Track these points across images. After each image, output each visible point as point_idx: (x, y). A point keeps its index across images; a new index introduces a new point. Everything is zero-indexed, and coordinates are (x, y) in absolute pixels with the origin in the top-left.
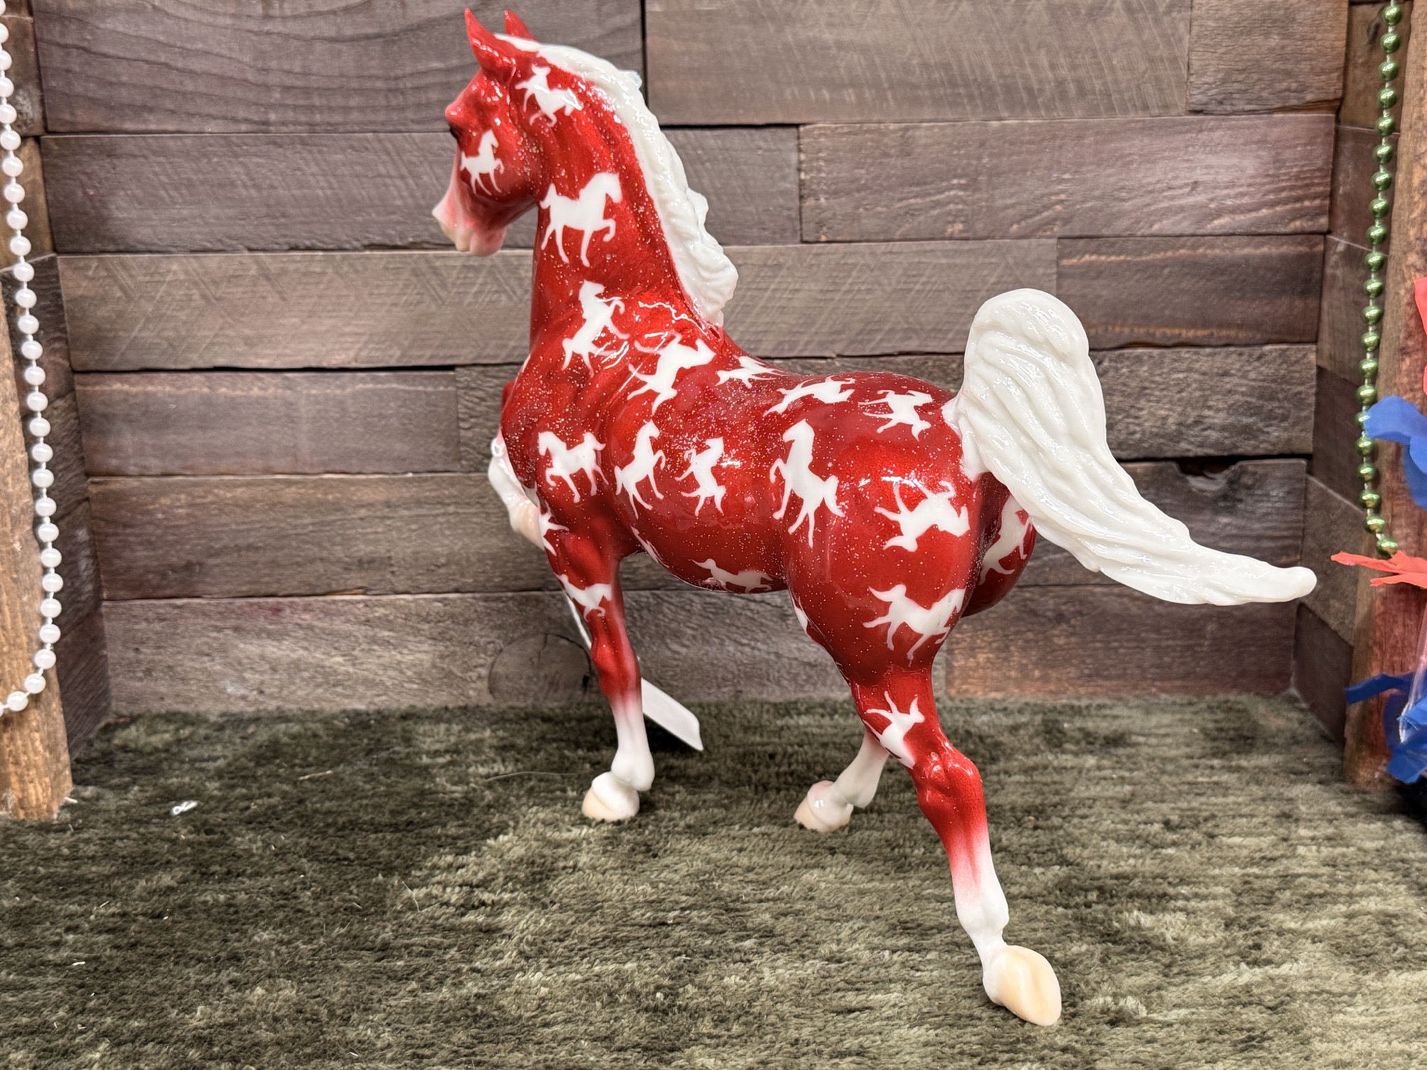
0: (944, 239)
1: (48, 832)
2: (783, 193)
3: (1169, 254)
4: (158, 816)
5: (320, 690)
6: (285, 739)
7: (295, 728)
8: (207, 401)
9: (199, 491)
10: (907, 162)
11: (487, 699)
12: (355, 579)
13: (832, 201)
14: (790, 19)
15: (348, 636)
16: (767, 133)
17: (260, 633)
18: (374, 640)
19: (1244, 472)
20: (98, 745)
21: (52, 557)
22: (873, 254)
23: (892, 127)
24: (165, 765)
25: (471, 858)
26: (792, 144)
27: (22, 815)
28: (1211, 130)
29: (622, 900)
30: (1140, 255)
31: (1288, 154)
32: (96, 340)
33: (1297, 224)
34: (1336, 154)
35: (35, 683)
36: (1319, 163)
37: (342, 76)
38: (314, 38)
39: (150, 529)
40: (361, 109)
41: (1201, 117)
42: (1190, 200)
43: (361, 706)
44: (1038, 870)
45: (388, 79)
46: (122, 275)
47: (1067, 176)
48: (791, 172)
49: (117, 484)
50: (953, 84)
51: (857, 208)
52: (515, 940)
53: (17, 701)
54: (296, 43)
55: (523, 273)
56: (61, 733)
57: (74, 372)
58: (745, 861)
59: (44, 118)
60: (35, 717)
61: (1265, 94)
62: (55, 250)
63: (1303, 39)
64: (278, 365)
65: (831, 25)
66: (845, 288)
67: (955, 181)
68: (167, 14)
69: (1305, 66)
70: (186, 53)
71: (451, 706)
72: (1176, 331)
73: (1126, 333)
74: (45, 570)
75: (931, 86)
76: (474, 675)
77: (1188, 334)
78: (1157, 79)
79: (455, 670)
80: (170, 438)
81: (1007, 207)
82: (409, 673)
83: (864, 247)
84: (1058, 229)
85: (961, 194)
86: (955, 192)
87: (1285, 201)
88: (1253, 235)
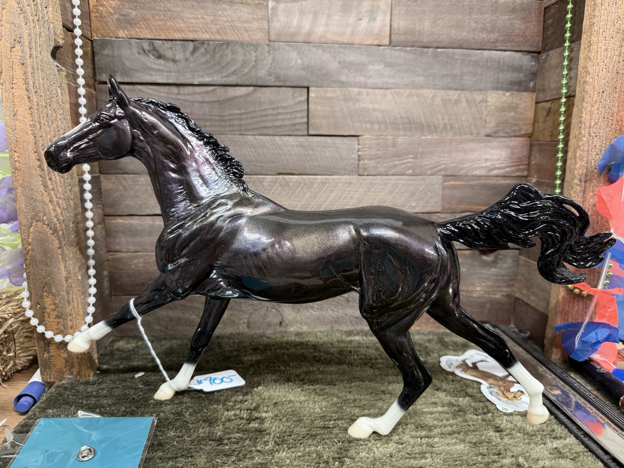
0: (405, 175)
1: (88, 385)
2: (353, 159)
3: (478, 182)
4: (129, 378)
6: (175, 346)
7: (179, 342)
8: (151, 226)
9: (148, 258)
10: (394, 149)
11: (246, 330)
13: (370, 162)
14: (357, 100)
16: (348, 138)
19: (499, 254)
20: (108, 348)
21: (93, 281)
22: (382, 180)
23: (390, 137)
24: (132, 357)
25: (249, 397)
26: (356, 142)
27: (78, 377)
28: (492, 142)
29: (310, 416)
30: (468, 181)
31: (515, 151)
32: (113, 205)
33: (518, 174)
34: (531, 151)
36: (525, 154)
37: (204, 114)
38: (195, 102)
39: (129, 271)
40: (210, 126)
41: (489, 138)
42: (485, 165)
44: (461, 399)
45: (219, 116)
46: (124, 182)
47: (446, 155)
48: (356, 152)
49: (119, 255)
50: (410, 123)
51: (377, 164)
52: (272, 436)
54: (187, 103)
55: (264, 183)
56: (94, 347)
57: (105, 215)
58: (352, 397)
61: (509, 131)
62: (100, 173)
63: (521, 114)
65: (371, 103)
66: (372, 191)
67: (410, 156)
68: (144, 92)
69: (521, 123)
71: (234, 333)
72: (479, 207)
73: (464, 207)
75: (403, 124)
76: (242, 322)
78: (476, 125)
79: (236, 320)
80: (138, 239)
81: (426, 165)
83: (379, 177)
84: (442, 173)
85: (411, 160)
86: (409, 160)
87: (514, 166)
88: (504, 176)
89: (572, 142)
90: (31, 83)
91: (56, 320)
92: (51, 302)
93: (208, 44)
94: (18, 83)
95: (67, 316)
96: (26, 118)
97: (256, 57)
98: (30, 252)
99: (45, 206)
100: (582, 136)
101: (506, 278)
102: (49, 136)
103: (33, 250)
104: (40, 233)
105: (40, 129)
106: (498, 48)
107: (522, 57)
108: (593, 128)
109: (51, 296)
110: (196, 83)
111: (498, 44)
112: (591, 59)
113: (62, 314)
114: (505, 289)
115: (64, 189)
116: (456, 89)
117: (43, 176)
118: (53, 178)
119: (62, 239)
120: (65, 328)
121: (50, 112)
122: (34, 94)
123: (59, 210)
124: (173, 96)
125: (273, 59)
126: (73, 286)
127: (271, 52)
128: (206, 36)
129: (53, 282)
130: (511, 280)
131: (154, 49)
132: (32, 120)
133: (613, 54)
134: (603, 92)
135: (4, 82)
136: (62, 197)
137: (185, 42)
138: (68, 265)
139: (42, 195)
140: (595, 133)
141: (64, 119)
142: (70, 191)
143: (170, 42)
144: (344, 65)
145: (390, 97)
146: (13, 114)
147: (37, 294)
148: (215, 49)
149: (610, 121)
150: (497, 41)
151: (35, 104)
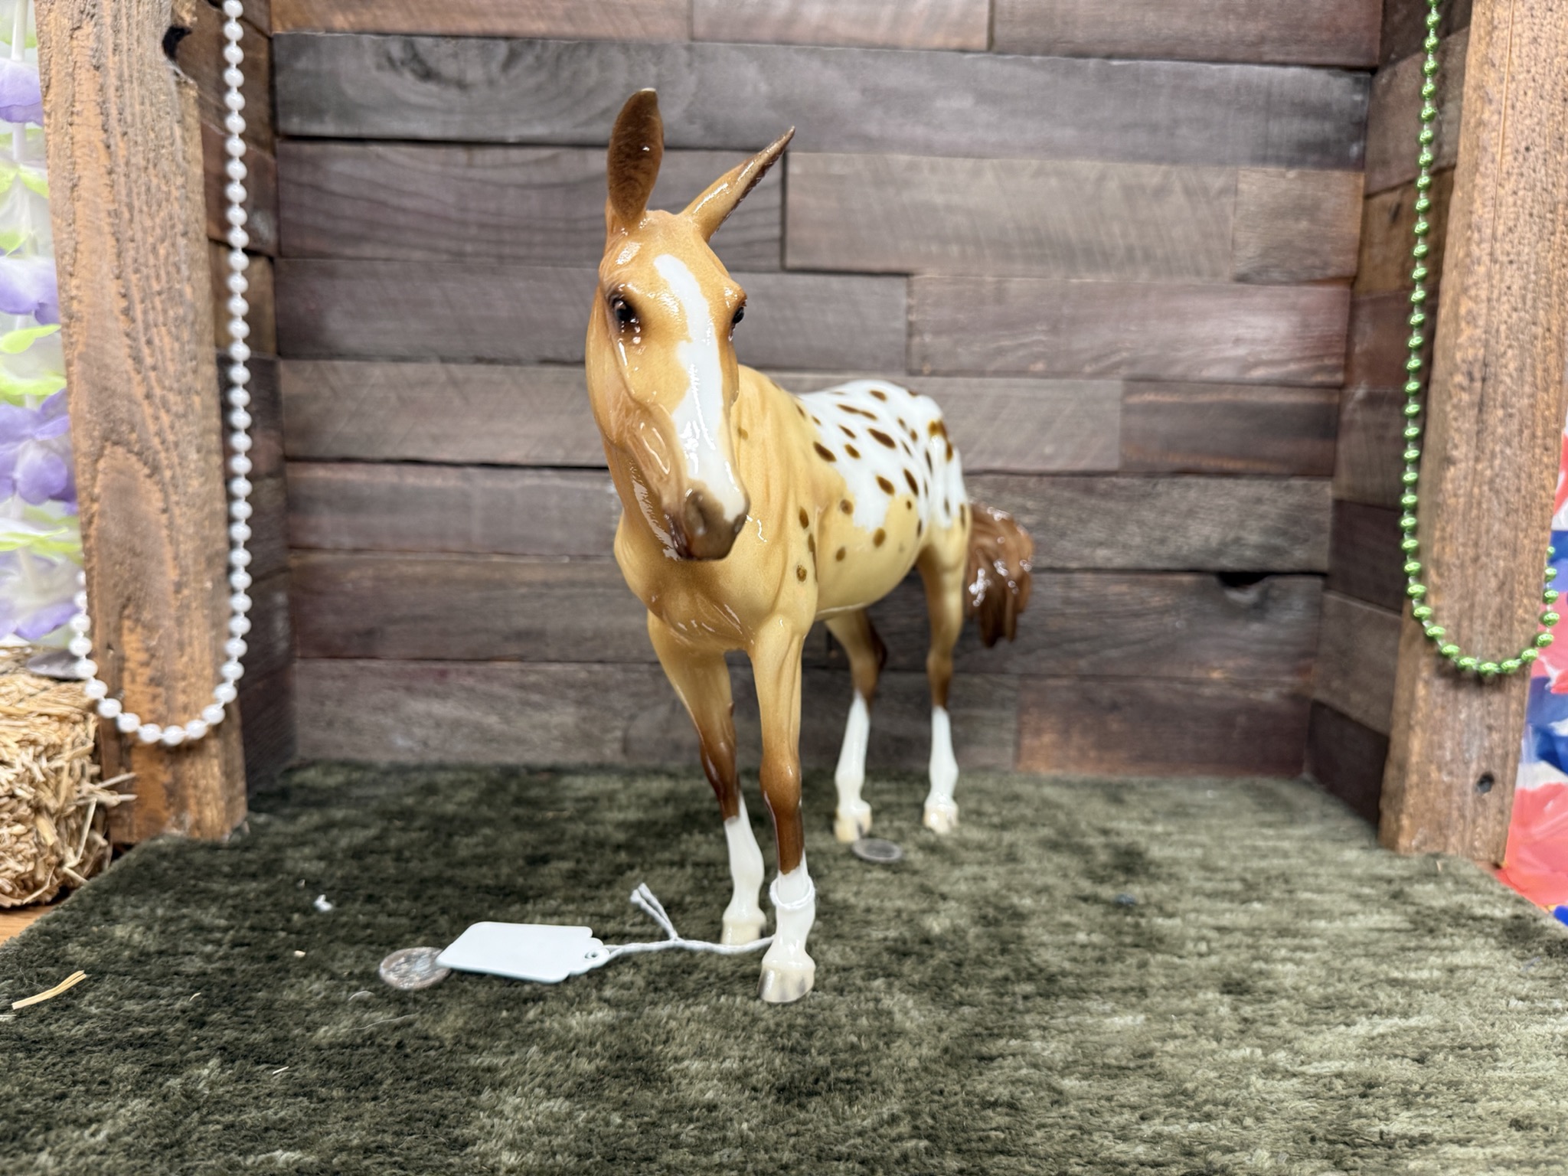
0: (1027, 376)
1: (217, 851)
2: (895, 331)
3: (1215, 397)
5: (477, 747)
7: (450, 776)
8: (395, 489)
9: (385, 565)
10: (1000, 309)
11: (619, 759)
12: (513, 649)
13: (936, 340)
14: (907, 184)
15: (502, 698)
16: (883, 280)
17: (429, 694)
18: (526, 703)
19: (1272, 586)
20: (280, 783)
21: (242, 602)
22: (969, 385)
23: (990, 279)
26: (904, 290)
27: (197, 835)
28: (1251, 295)
30: (1189, 394)
31: (1313, 320)
32: (305, 433)
33: (1319, 378)
34: (1352, 319)
35: (214, 714)
36: (1336, 328)
37: (529, 216)
38: (508, 185)
39: (340, 598)
40: (543, 245)
41: (1243, 285)
42: (1232, 353)
43: (510, 759)
45: (566, 220)
46: (333, 379)
47: (1132, 328)
48: (902, 313)
49: (315, 558)
50: (1039, 244)
51: (955, 346)
53: (196, 729)
54: (492, 189)
56: (239, 762)
57: (286, 460)
59: (279, 244)
60: (214, 746)
61: (1294, 269)
62: (280, 353)
63: (1327, 225)
64: (460, 458)
65: (941, 191)
67: (1039, 328)
68: (389, 162)
69: (1327, 247)
70: (401, 193)
71: (589, 762)
72: (1219, 462)
73: (1178, 461)
74: (234, 614)
75: (1024, 245)
76: (609, 736)
77: (1230, 465)
78: (1209, 252)
79: (596, 731)
80: (363, 520)
81: (1081, 351)
82: (555, 733)
83: (960, 380)
84: (1124, 371)
85: (1043, 338)
86: (1038, 336)
87: (1311, 358)
88: (1285, 384)
89: (1450, 280)
90: (114, 112)
91: (151, 690)
92: (139, 645)
93: (544, 47)
94: (86, 113)
95: (176, 679)
96: (97, 195)
97: (659, 76)
98: (96, 520)
99: (134, 408)
100: (1473, 263)
101: (1289, 649)
102: (151, 240)
103: (102, 514)
104: (121, 472)
105: (131, 221)
106: (1267, 58)
107: (1328, 83)
108: (1503, 240)
109: (139, 629)
110: (511, 140)
111: (1266, 48)
112: (1493, 65)
113: (164, 675)
114: (1288, 679)
115: (179, 367)
116: (1159, 160)
117: (133, 334)
118: (156, 341)
119: (171, 490)
120: (170, 710)
121: (155, 181)
122: (119, 137)
123: (165, 419)
124: (458, 171)
125: (701, 82)
126: (194, 605)
127: (696, 65)
128: (539, 27)
129: (146, 594)
130: (1304, 655)
131: (416, 57)
132: (113, 201)
133: (1553, 52)
134: (1527, 149)
135: (54, 110)
136: (176, 386)
137: (487, 41)
138: (182, 554)
139: (129, 380)
140: (1508, 254)
141: (187, 198)
142: (195, 371)
143: (454, 42)
144: (876, 96)
145: (989, 177)
146: (70, 184)
147: (108, 624)
148: (559, 58)
149: (1548, 224)
150: (1262, 40)
151: (121, 161)
